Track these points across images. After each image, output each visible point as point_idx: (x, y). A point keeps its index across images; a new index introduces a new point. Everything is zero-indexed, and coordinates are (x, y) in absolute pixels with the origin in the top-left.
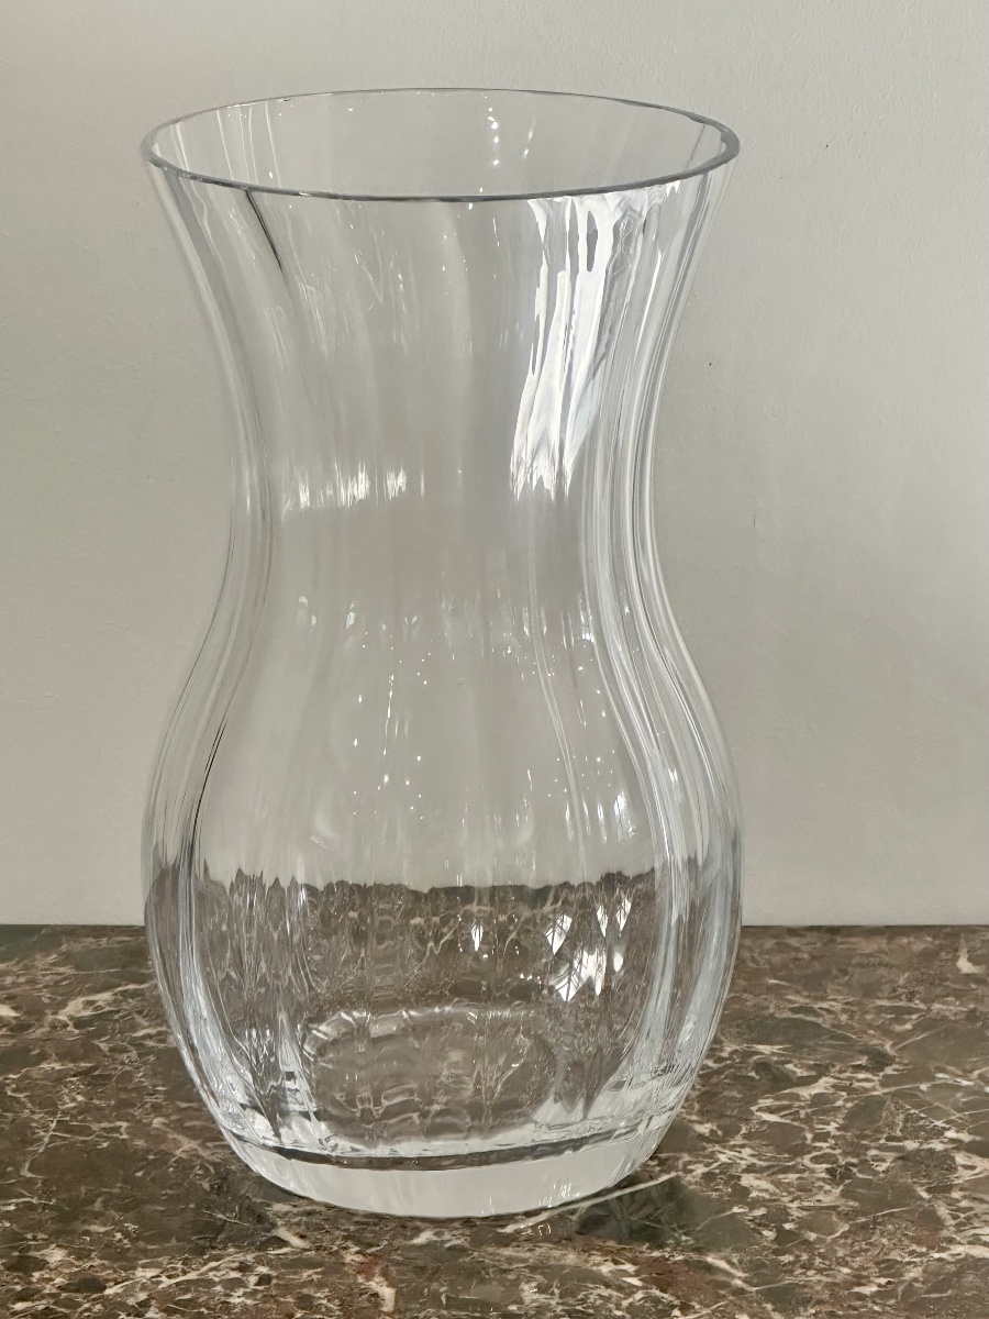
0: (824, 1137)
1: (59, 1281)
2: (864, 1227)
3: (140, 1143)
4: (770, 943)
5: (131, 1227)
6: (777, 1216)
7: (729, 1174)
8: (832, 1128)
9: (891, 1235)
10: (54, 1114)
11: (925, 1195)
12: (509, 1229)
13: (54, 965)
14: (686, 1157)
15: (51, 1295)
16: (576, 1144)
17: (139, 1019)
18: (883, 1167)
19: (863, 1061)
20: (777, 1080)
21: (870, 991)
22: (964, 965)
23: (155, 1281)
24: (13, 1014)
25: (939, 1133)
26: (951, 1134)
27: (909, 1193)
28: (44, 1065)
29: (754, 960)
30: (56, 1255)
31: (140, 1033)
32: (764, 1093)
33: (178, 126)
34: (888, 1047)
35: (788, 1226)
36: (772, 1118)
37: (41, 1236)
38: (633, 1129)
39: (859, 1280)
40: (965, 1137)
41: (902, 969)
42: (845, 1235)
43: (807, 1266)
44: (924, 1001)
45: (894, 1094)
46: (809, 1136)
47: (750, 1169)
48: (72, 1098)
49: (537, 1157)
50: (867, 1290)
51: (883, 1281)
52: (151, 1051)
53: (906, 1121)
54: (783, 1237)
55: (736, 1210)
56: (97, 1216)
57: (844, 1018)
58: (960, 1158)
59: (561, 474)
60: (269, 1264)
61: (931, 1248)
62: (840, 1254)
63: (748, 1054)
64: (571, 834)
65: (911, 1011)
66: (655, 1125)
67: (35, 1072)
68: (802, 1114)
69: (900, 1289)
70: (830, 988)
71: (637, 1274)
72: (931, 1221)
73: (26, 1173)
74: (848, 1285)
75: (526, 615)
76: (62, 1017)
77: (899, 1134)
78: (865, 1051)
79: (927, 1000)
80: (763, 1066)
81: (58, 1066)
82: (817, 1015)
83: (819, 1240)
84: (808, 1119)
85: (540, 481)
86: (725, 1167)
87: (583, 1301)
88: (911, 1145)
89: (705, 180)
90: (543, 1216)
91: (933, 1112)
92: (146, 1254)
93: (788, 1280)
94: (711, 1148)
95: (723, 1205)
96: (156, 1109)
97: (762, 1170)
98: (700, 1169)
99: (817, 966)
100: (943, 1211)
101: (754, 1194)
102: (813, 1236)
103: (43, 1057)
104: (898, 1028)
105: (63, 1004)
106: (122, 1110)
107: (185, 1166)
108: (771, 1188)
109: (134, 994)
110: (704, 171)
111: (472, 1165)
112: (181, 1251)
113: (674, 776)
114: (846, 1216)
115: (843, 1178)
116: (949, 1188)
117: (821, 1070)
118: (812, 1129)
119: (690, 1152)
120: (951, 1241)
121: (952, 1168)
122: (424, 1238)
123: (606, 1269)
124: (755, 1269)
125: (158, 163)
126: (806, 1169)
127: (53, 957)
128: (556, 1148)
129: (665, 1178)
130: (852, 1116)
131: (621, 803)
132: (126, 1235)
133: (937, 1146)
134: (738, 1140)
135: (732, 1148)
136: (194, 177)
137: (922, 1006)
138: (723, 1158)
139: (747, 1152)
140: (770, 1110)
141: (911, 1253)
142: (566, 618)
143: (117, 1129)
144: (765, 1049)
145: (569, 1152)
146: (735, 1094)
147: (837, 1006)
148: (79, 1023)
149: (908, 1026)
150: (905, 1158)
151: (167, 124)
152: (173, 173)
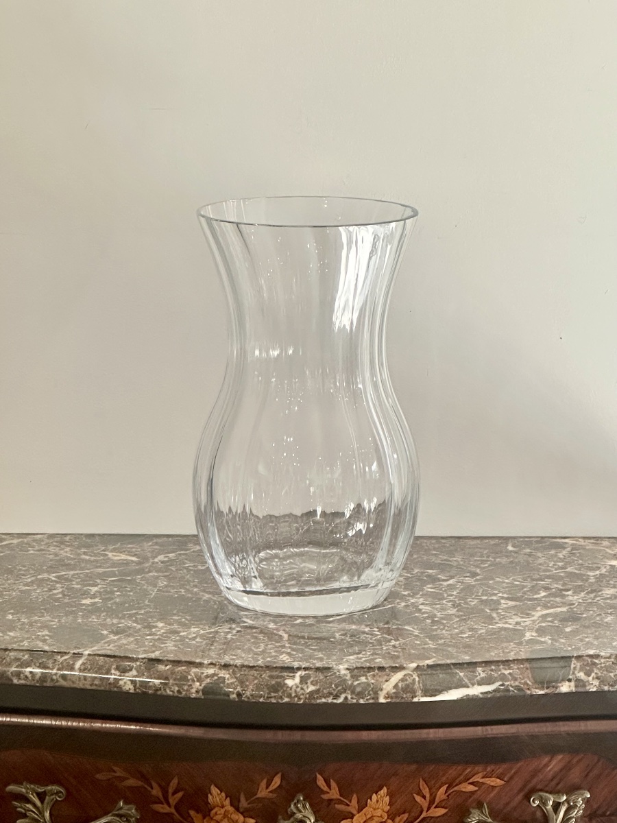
0: (452, 595)
1: (162, 631)
2: (465, 619)
3: (190, 595)
4: (434, 541)
5: (188, 618)
6: (432, 616)
7: (415, 606)
8: (455, 593)
9: (474, 622)
10: (156, 587)
11: (488, 611)
12: (331, 619)
13: (152, 545)
14: (398, 601)
15: (160, 635)
16: (356, 588)
17: (186, 561)
18: (473, 603)
19: (468, 575)
20: (433, 579)
21: (472, 555)
22: (510, 548)
23: (198, 632)
24: (137, 559)
25: (495, 594)
26: (500, 595)
27: (483, 610)
28: (150, 574)
29: (427, 546)
30: (160, 625)
31: (187, 565)
32: (429, 583)
33: (209, 206)
34: (478, 571)
35: (436, 619)
36: (432, 590)
37: (155, 619)
38: (377, 585)
39: (462, 632)
40: (505, 595)
41: (485, 549)
42: (457, 622)
43: (442, 630)
44: (493, 558)
45: (479, 584)
46: (446, 595)
47: (422, 604)
48: (162, 583)
49: (341, 593)
50: (464, 636)
51: (470, 633)
52: (191, 570)
53: (483, 591)
54: (434, 622)
55: (416, 615)
56: (175, 615)
57: (462, 563)
58: (503, 601)
59: (352, 323)
60: (241, 627)
61: (489, 625)
62: (455, 626)
63: (422, 573)
64: (355, 472)
65: (488, 561)
66: (385, 585)
67: (147, 576)
68: (443, 589)
69: (477, 635)
70: (456, 554)
71: (378, 631)
72: (491, 618)
73: (147, 602)
74: (457, 634)
75: (338, 377)
76: (156, 560)
77: (480, 594)
78: (470, 572)
79: (494, 558)
80: (429, 576)
81: (156, 574)
82: (451, 561)
83: (447, 623)
84: (445, 591)
85: (344, 325)
86: (413, 604)
87: (358, 638)
88: (484, 598)
89: (405, 223)
90: (343, 616)
91: (494, 589)
92: (193, 624)
93: (435, 633)
94: (408, 598)
95: (411, 613)
96: (195, 586)
97: (427, 604)
98: (403, 604)
99: (452, 548)
100: (494, 615)
101: (423, 611)
102: (445, 622)
103: (150, 571)
104: (482, 566)
105: (156, 557)
106: (182, 586)
107: (207, 602)
108: (430, 609)
109: (184, 554)
110: (405, 220)
111: (317, 594)
112: (208, 624)
113: (395, 456)
114: (458, 617)
115: (457, 606)
116: (497, 609)
117: (452, 577)
118: (447, 593)
119: (400, 599)
120: (497, 623)
121: (500, 604)
122: (299, 621)
123: (367, 629)
124: (423, 630)
125: (203, 216)
126: (444, 604)
127: (151, 543)
128: (348, 590)
129: (390, 606)
130: (462, 590)
131: (374, 467)
132: (186, 619)
133: (494, 598)
134: (418, 596)
135: (416, 598)
136: (217, 220)
137: (493, 560)
138: (412, 601)
139: (421, 600)
140: (431, 588)
141: (482, 626)
142: (352, 377)
143: (180, 592)
144: (431, 571)
145: (353, 592)
146: (418, 583)
147: (459, 560)
148: (162, 562)
149: (487, 565)
150: (482, 601)
151: (205, 206)
152: (209, 220)
